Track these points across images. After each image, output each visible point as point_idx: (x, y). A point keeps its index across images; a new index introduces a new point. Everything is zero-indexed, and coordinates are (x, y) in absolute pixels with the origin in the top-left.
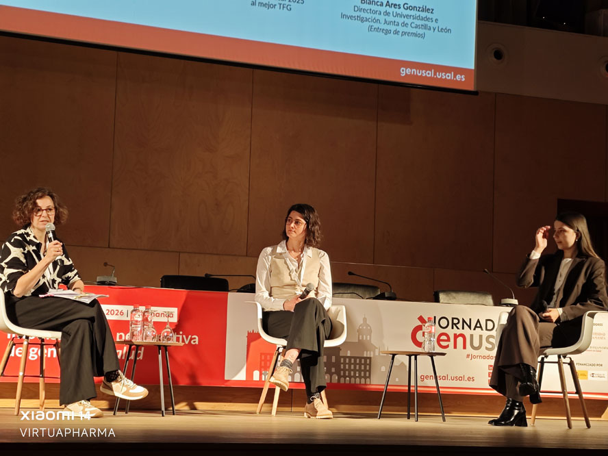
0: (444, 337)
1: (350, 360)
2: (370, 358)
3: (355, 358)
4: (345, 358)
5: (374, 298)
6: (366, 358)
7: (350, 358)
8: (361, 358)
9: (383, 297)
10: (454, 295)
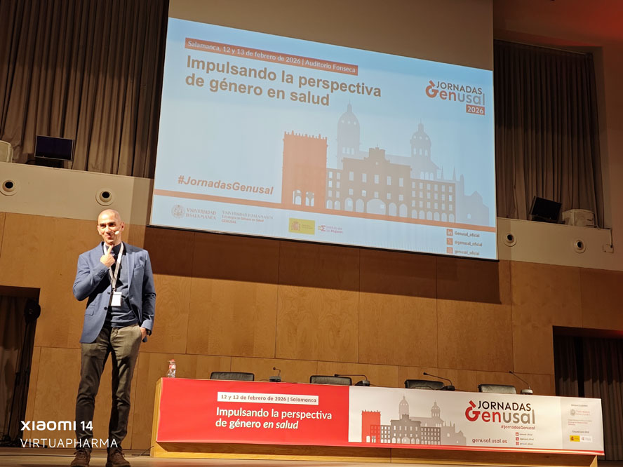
0: (486, 415)
2: (440, 428)
3: (430, 428)
4: (424, 428)
5: (441, 390)
6: (437, 428)
7: (427, 428)
8: (434, 428)
9: (446, 389)
10: (491, 387)
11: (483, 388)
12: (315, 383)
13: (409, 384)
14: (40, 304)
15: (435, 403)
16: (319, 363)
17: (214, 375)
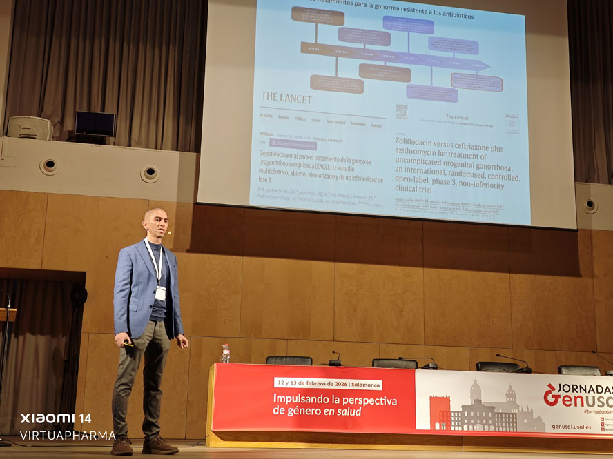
0: (567, 398)
1: (502, 416)
2: (516, 414)
3: (505, 414)
4: (498, 414)
6: (513, 414)
7: (502, 414)
8: (509, 414)
9: (522, 371)
10: (573, 369)
11: (563, 370)
12: (378, 366)
13: (481, 367)
14: (86, 288)
15: (510, 387)
16: (381, 345)
17: (270, 359)
